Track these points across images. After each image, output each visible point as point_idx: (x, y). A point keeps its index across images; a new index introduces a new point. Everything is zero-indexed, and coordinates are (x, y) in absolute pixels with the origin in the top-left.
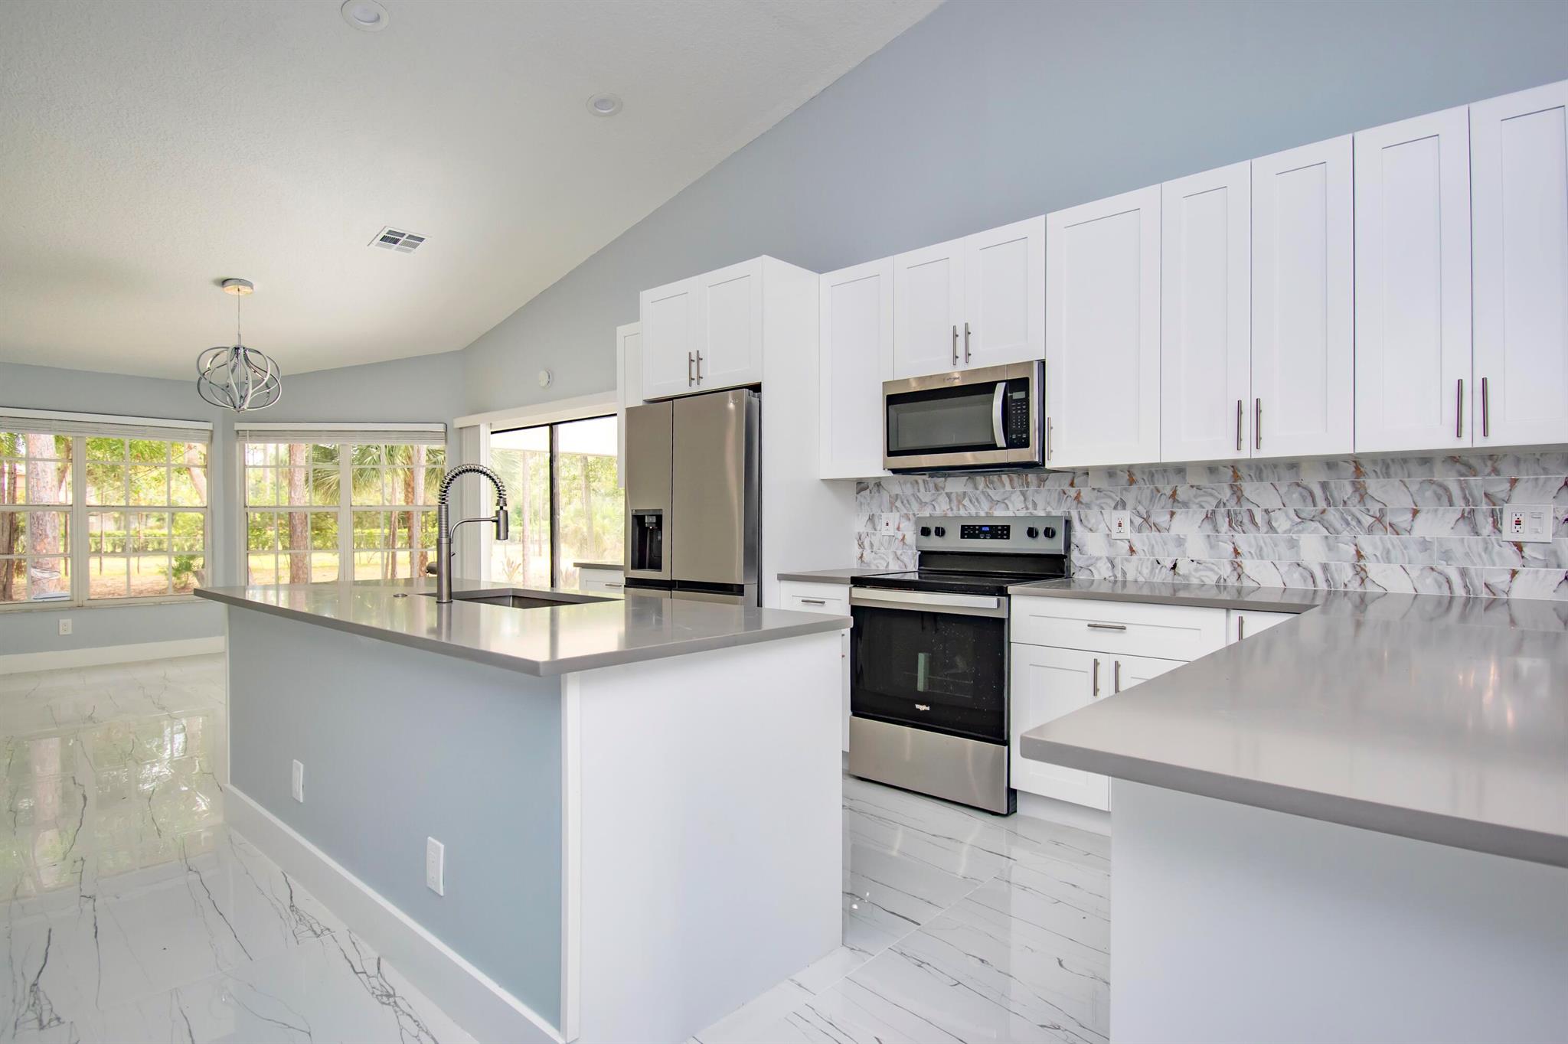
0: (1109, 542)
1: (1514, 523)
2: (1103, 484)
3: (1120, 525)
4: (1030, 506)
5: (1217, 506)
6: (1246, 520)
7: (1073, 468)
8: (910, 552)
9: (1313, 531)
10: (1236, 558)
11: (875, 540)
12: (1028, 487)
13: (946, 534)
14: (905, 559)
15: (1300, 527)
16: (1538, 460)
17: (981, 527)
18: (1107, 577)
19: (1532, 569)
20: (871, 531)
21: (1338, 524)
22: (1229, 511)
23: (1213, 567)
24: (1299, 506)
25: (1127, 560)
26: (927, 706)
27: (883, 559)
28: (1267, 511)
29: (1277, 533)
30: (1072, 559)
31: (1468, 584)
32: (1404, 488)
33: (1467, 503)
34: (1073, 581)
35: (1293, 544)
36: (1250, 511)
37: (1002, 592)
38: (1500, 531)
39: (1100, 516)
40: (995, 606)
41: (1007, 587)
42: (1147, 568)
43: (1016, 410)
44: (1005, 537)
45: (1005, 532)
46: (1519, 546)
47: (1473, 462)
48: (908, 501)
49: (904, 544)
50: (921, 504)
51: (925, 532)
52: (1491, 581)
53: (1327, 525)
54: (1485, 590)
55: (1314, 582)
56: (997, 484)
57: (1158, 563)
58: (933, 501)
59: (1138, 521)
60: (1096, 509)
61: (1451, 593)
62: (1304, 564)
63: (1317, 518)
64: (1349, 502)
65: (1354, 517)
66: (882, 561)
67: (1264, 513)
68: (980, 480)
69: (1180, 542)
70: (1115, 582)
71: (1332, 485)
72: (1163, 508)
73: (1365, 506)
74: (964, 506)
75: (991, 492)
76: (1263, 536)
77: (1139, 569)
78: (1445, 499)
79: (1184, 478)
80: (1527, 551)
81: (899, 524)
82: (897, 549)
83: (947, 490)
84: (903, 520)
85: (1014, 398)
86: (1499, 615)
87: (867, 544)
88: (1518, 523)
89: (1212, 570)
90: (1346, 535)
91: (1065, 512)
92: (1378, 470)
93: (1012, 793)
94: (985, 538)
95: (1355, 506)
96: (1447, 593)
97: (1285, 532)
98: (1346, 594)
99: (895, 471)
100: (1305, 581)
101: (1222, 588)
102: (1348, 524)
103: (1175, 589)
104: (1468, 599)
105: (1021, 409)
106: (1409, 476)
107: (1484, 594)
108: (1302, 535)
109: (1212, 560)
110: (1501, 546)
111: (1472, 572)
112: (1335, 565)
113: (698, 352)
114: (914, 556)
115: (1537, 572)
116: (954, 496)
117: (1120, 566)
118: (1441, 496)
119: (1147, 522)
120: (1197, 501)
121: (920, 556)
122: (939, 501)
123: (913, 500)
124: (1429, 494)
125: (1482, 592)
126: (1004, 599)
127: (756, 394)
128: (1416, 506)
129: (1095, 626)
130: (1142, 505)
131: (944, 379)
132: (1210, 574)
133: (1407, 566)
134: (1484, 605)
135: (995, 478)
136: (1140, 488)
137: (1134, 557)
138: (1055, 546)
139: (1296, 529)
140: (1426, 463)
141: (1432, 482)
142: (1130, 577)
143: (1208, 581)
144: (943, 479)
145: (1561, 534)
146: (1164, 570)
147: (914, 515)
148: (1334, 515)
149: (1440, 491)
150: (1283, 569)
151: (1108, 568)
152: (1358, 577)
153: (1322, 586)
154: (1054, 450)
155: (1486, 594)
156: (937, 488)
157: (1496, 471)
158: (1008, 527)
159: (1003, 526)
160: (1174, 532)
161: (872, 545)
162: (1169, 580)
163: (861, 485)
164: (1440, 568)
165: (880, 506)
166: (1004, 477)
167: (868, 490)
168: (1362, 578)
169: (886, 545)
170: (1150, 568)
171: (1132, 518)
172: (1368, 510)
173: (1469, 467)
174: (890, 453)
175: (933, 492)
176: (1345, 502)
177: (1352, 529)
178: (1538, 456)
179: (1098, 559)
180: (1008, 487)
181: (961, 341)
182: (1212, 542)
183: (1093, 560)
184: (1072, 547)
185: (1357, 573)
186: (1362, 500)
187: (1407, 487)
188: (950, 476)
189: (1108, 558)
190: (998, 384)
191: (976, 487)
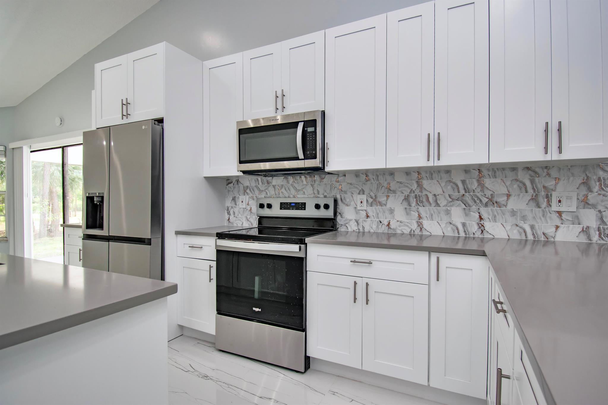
0: (356, 211)
1: (558, 201)
2: (353, 180)
3: (361, 202)
4: (316, 192)
5: (410, 193)
6: (424, 200)
7: (338, 171)
8: (254, 217)
9: (458, 205)
10: (419, 220)
11: (236, 210)
12: (315, 182)
13: (273, 207)
14: (252, 220)
15: (452, 204)
16: (570, 169)
17: (291, 203)
18: (355, 230)
19: (566, 225)
20: (234, 205)
21: (470, 202)
22: (416, 195)
23: (408, 224)
24: (451, 192)
25: (365, 221)
26: (259, 309)
27: (240, 220)
28: (435, 195)
29: (440, 206)
30: (337, 220)
31: (535, 233)
32: (503, 183)
33: (534, 191)
34: (338, 232)
35: (448, 213)
36: (427, 195)
37: (302, 242)
38: (551, 206)
39: (351, 198)
40: (298, 250)
41: (305, 239)
42: (375, 225)
43: (310, 138)
44: (303, 209)
45: (303, 206)
46: (560, 213)
47: (537, 170)
48: (253, 189)
49: (251, 212)
50: (259, 191)
51: (262, 206)
52: (546, 232)
53: (465, 203)
54: (543, 236)
55: (458, 233)
56: (299, 180)
57: (381, 222)
58: (266, 189)
59: (370, 200)
60: (349, 194)
61: (526, 238)
62: (454, 223)
63: (460, 199)
64: (476, 191)
65: (478, 198)
66: (240, 222)
67: (433, 196)
68: (291, 179)
69: (392, 211)
70: (359, 232)
71: (467, 182)
72: (383, 194)
73: (484, 193)
75: (296, 185)
76: (433, 208)
77: (371, 226)
78: (523, 189)
79: (393, 178)
80: (564, 216)
81: (249, 201)
82: (247, 215)
83: (273, 184)
84: (251, 199)
85: (308, 131)
86: (550, 249)
87: (231, 212)
88: (560, 201)
89: (408, 226)
90: (474, 207)
91: (333, 195)
92: (490, 173)
93: (307, 359)
94: (293, 209)
95: (478, 193)
96: (524, 238)
97: (444, 206)
98: (474, 238)
99: (244, 172)
100: (454, 232)
101: (412, 236)
102: (475, 202)
103: (389, 236)
104: (534, 241)
105: (313, 137)
106: (506, 177)
107: (543, 238)
108: (453, 208)
109: (408, 221)
110: (551, 213)
111: (537, 227)
112: (469, 223)
113: (127, 99)
114: (256, 219)
115: (569, 227)
116: (277, 187)
117: (361, 224)
118: (522, 187)
119: (374, 201)
120: (400, 190)
121: (259, 218)
122: (269, 189)
123: (255, 189)
124: (515, 186)
125: (541, 237)
126: (303, 246)
127: (160, 124)
128: (509, 193)
129: (354, 262)
130: (373, 192)
131: (270, 120)
132: (406, 228)
133: (504, 224)
134: (542, 243)
135: (298, 178)
136: (372, 183)
137: (369, 219)
138: (329, 213)
139: (449, 205)
140: (514, 170)
141: (517, 180)
142: (366, 230)
143: (405, 232)
144: (271, 178)
145: (581, 207)
146: (383, 226)
147: (256, 197)
148: (468, 197)
149: (521, 185)
150: (443, 226)
151: (355, 225)
152: (480, 229)
153: (462, 234)
154: (329, 161)
155: (544, 238)
156: (268, 183)
157: (549, 175)
158: (305, 203)
159: (302, 203)
160: (389, 206)
161: (234, 213)
162: (386, 231)
163: (228, 180)
164: (521, 225)
165: (238, 192)
166: (303, 177)
167: (232, 184)
168: (482, 230)
169: (241, 212)
170: (376, 225)
171: (368, 199)
172: (485, 195)
173: (536, 172)
174: (241, 162)
175: (266, 185)
176: (474, 191)
177: (477, 205)
178: (569, 167)
179: (351, 220)
180: (305, 182)
181: (279, 100)
182: (407, 212)
183: (348, 221)
184: (338, 214)
185: (480, 228)
186: (482, 191)
187: (504, 183)
188: (275, 176)
189: (355, 220)
190: (300, 123)
191: (288, 182)
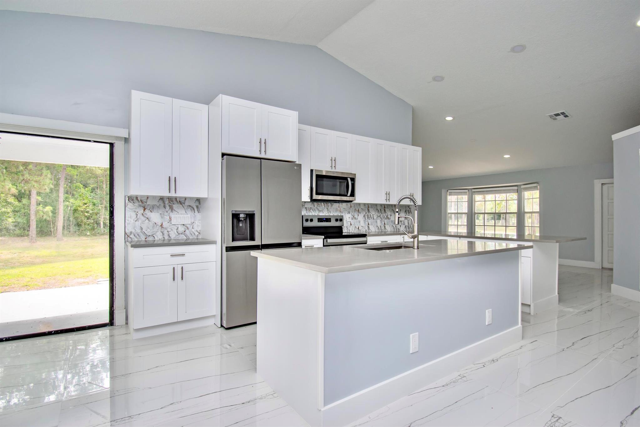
0: (346, 222)
2: (345, 207)
3: (349, 218)
5: (365, 213)
6: (370, 217)
10: (368, 225)
13: (314, 221)
17: (323, 218)
22: (367, 215)
23: (365, 228)
24: (377, 214)
28: (373, 215)
36: (370, 215)
39: (345, 216)
44: (330, 221)
51: (307, 220)
56: (320, 205)
57: (356, 227)
60: (344, 214)
69: (359, 222)
72: (356, 214)
74: (311, 212)
76: (372, 220)
77: (352, 229)
79: (360, 206)
83: (306, 206)
94: (324, 222)
97: (375, 219)
113: (265, 139)
116: (307, 208)
119: (354, 217)
120: (362, 212)
130: (353, 213)
135: (320, 203)
136: (352, 208)
137: (352, 226)
143: (364, 231)
150: (375, 227)
158: (330, 218)
160: (358, 219)
166: (322, 204)
170: (354, 229)
171: (351, 216)
174: (316, 194)
179: (344, 227)
180: (323, 207)
181: (333, 162)
182: (365, 222)
189: (346, 227)
190: (348, 178)
191: (314, 206)
